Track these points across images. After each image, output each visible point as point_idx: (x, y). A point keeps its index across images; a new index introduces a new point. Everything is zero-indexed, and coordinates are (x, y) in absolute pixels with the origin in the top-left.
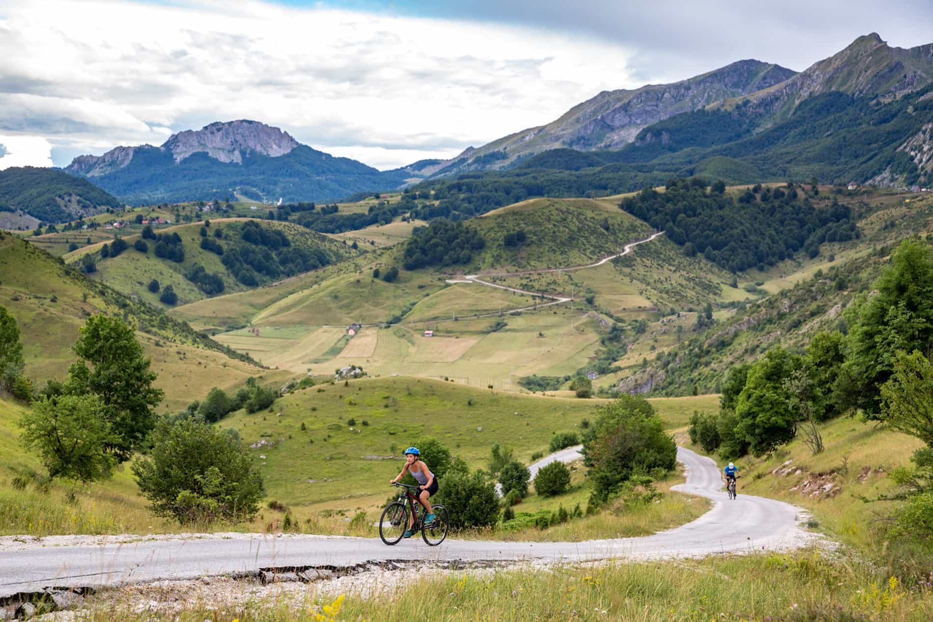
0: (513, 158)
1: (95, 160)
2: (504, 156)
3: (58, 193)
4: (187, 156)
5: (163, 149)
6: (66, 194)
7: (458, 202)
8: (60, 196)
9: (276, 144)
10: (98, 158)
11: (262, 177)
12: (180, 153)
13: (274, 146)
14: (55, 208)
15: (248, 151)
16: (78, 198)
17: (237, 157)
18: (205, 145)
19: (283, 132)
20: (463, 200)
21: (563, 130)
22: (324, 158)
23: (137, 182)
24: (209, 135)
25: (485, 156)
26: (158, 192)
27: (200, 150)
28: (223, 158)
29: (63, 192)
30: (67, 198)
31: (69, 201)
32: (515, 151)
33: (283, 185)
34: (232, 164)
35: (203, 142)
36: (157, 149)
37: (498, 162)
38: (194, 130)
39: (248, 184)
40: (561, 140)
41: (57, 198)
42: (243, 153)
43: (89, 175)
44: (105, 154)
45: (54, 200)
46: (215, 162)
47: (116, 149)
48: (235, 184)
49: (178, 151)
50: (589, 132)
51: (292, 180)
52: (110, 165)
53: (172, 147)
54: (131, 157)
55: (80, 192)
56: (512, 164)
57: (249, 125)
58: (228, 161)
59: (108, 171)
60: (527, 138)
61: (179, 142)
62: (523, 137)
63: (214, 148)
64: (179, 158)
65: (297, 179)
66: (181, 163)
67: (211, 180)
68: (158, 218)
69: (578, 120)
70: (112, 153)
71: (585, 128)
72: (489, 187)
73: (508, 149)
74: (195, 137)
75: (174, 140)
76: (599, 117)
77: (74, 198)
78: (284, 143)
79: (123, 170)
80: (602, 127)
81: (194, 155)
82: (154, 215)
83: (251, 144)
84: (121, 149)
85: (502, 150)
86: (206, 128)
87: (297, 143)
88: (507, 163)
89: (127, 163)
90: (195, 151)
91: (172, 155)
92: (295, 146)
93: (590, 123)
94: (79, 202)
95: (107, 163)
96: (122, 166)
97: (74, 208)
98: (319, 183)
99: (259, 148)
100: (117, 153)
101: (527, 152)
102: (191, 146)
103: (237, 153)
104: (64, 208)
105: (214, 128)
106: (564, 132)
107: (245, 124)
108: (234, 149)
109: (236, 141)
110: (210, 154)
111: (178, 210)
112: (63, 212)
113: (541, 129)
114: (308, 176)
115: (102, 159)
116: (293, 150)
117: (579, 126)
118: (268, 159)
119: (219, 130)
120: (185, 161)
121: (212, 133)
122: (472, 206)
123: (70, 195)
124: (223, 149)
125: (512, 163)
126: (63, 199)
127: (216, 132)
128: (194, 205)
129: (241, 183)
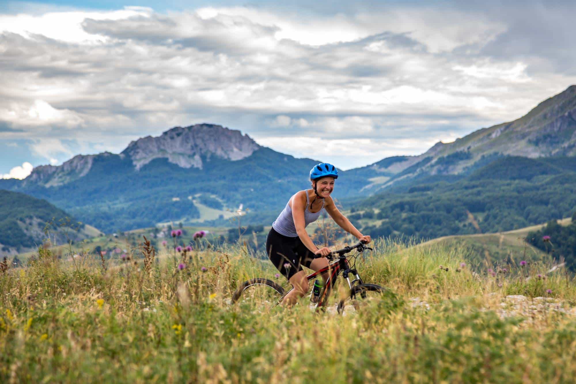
0: (477, 158)
1: (54, 170)
2: (467, 156)
3: (19, 216)
4: (147, 162)
5: (122, 156)
6: (27, 217)
7: (400, 222)
8: (21, 220)
9: (236, 147)
10: (57, 168)
11: (222, 182)
12: (140, 160)
13: (235, 150)
14: (16, 231)
15: (209, 155)
16: (39, 220)
17: (197, 162)
18: (164, 151)
19: (243, 134)
20: (404, 220)
21: (530, 127)
22: (286, 159)
23: (96, 191)
24: (169, 140)
25: (449, 157)
26: (117, 202)
27: (160, 156)
28: (183, 163)
29: (24, 215)
30: (28, 221)
31: (31, 224)
32: (479, 150)
33: (243, 190)
34: (193, 169)
35: (162, 147)
36: (116, 156)
37: (461, 162)
38: (154, 136)
39: (208, 191)
40: (527, 138)
41: (19, 222)
42: (203, 157)
43: (47, 186)
44: (64, 164)
45: (16, 224)
46: (175, 167)
47: (75, 158)
48: (193, 191)
49: (138, 157)
50: (556, 129)
51: (252, 184)
52: (69, 174)
53: (131, 153)
54: (89, 166)
55: (41, 215)
56: (476, 165)
57: (209, 129)
58: (188, 166)
59: (68, 180)
60: (494, 136)
61: (138, 148)
62: (490, 135)
63: (174, 153)
64: (138, 165)
65: (258, 184)
66: (141, 169)
67: (170, 187)
68: (115, 248)
69: (545, 116)
70: (71, 162)
71: (552, 125)
72: (431, 206)
73: (472, 148)
74: (154, 143)
75: (134, 147)
76: (566, 114)
77: (36, 221)
78: (245, 145)
79: (82, 180)
80: (570, 124)
81: (154, 161)
82: (111, 245)
83: (211, 147)
84: (80, 157)
85: (466, 150)
86: (165, 133)
87: (258, 146)
88: (470, 163)
89: (86, 171)
90: (155, 157)
91: (131, 161)
92: (256, 149)
93: (557, 120)
94: (40, 224)
95: (66, 172)
96: (82, 175)
97: (35, 231)
98: (280, 186)
99: (219, 152)
100: (75, 161)
101: (491, 151)
102: (151, 152)
103: (197, 157)
104: (25, 231)
105: (174, 134)
106: (532, 129)
107: (205, 128)
108: (194, 154)
109: (196, 146)
110: (170, 160)
111: (134, 239)
112: (25, 235)
113: (508, 126)
114: (269, 179)
115: (61, 168)
116: (255, 152)
117: (546, 123)
118: (229, 163)
119: (178, 135)
120: (145, 167)
121: (172, 138)
122: (412, 227)
123: (31, 218)
124: (182, 154)
125: (475, 163)
126: (24, 222)
127: (175, 136)
128: (149, 232)
129: (202, 190)
